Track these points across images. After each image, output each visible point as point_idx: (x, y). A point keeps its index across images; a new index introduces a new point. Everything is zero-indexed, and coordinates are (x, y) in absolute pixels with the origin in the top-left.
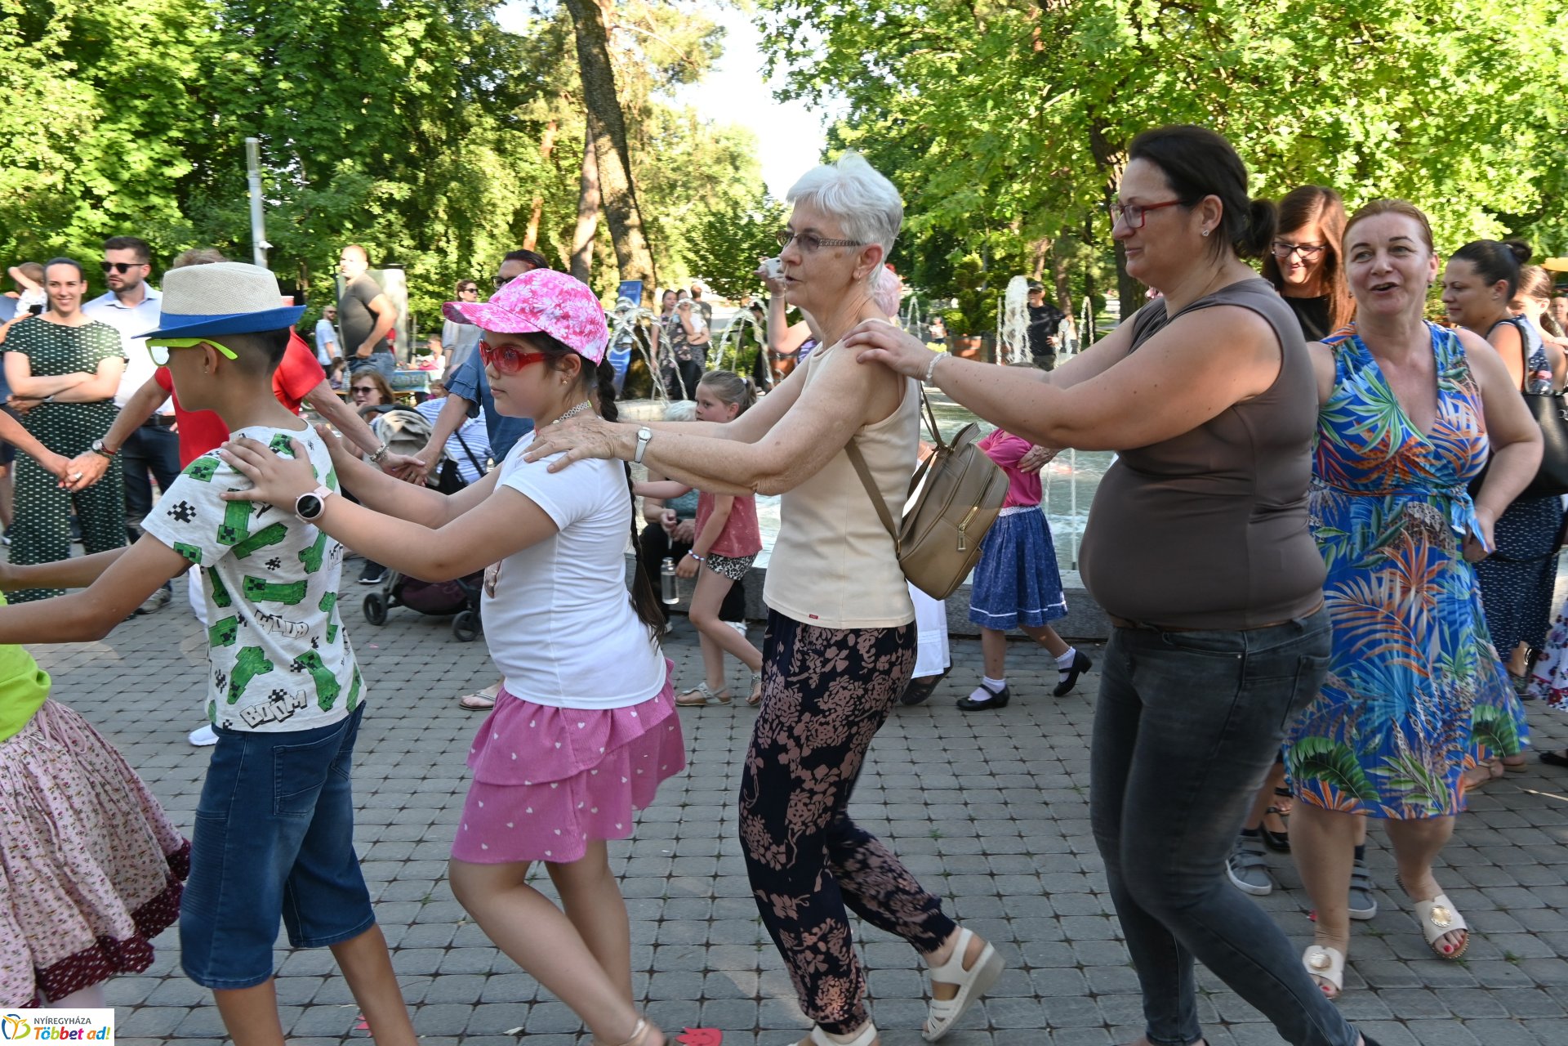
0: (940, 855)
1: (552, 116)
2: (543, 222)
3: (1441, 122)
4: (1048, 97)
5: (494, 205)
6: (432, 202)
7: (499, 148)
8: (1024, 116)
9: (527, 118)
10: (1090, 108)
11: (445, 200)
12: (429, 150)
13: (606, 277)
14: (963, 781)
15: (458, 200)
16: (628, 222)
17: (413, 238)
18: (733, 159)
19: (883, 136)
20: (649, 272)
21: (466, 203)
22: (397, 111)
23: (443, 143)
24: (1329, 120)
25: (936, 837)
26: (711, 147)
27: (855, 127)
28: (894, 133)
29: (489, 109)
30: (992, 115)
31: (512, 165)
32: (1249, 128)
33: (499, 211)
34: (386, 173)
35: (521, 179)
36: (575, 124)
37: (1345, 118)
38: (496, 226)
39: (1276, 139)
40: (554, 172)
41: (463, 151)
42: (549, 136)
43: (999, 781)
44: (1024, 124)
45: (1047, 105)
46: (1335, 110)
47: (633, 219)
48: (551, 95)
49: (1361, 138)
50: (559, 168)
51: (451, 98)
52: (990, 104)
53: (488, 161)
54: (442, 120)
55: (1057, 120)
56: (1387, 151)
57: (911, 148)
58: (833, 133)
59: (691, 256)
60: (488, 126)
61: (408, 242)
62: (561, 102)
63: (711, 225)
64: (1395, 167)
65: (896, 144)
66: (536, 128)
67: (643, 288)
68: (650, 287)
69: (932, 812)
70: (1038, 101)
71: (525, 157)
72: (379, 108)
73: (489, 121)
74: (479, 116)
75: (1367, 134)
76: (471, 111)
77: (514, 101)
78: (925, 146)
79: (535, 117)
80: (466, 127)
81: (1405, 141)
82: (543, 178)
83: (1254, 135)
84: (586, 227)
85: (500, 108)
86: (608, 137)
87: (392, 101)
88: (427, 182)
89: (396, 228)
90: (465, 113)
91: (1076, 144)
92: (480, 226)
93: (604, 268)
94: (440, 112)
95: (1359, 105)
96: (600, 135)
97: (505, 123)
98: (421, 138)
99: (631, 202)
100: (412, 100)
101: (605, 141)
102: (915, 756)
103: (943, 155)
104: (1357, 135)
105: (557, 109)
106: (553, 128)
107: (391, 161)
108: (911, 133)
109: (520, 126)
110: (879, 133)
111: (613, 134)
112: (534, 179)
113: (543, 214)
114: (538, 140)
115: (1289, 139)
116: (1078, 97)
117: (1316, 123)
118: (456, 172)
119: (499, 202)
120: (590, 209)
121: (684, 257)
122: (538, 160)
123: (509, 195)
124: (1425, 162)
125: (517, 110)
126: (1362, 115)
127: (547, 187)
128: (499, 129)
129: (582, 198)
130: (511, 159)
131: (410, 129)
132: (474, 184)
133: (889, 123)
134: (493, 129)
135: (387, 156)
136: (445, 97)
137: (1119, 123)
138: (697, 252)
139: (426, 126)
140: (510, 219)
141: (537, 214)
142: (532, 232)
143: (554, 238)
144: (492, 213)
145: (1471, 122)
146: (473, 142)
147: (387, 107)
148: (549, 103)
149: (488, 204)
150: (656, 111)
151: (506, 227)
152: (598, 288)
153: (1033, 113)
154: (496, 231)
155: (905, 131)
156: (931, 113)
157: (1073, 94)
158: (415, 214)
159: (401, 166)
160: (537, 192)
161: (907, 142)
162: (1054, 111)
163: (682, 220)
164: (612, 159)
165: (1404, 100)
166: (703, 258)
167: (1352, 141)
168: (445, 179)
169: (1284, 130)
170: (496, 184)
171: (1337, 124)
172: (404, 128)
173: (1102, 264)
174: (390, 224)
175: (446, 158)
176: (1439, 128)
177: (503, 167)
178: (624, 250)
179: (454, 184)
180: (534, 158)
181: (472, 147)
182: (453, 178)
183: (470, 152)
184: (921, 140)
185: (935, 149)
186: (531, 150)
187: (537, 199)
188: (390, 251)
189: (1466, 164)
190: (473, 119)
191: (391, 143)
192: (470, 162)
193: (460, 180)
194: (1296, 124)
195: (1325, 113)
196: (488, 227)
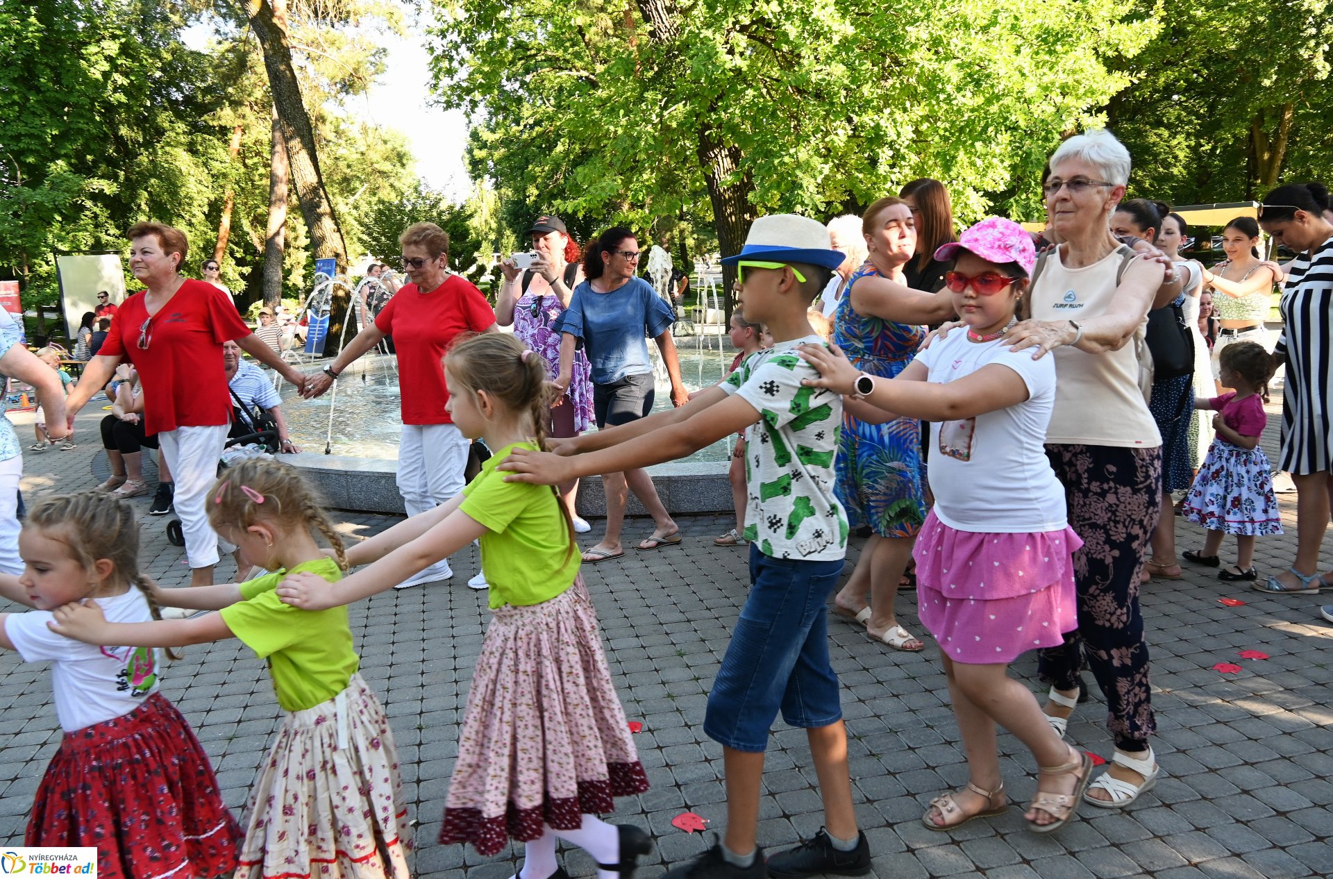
0: (688, 666)
1: (239, 122)
2: (235, 213)
3: (948, 125)
4: (665, 108)
5: (191, 198)
6: (134, 197)
7: (192, 149)
8: (648, 121)
9: (215, 123)
10: (697, 116)
11: (146, 194)
12: (127, 152)
13: (293, 257)
14: (689, 615)
15: (158, 196)
16: (321, 210)
17: (118, 227)
18: (400, 157)
19: (517, 138)
20: (341, 251)
21: (165, 197)
22: (98, 118)
23: (140, 145)
24: (872, 124)
25: (681, 655)
26: (381, 147)
27: (493, 131)
28: (525, 136)
29: (180, 116)
30: (624, 121)
31: (205, 164)
32: (817, 130)
33: (195, 203)
34: (90, 171)
35: (213, 176)
36: (260, 129)
37: (882, 123)
38: (194, 216)
39: (835, 138)
40: (243, 170)
41: (160, 152)
42: (236, 139)
43: (715, 613)
44: (649, 128)
45: (665, 113)
46: (876, 117)
47: (324, 208)
48: (236, 104)
49: (895, 138)
50: (245, 165)
51: (145, 107)
52: (622, 112)
53: (182, 160)
54: (138, 125)
55: (674, 125)
56: (908, 147)
57: (540, 147)
58: (475, 136)
59: (365, 237)
60: (179, 131)
61: (113, 231)
62: (246, 110)
63: (380, 212)
64: (913, 159)
65: (527, 144)
66: (224, 131)
67: (337, 265)
68: (343, 263)
69: (673, 638)
70: (658, 110)
71: (214, 156)
72: (82, 116)
73: (181, 127)
74: (171, 122)
75: (899, 135)
76: (163, 119)
77: (204, 109)
78: (552, 145)
79: (223, 123)
80: (160, 132)
81: (920, 139)
82: (233, 175)
83: (819, 136)
84: (278, 215)
85: (190, 116)
86: (299, 139)
87: (92, 110)
88: (127, 178)
89: (102, 219)
90: (159, 120)
91: (688, 143)
92: (179, 216)
93: (291, 250)
94: (137, 118)
95: (892, 113)
96: (291, 138)
97: (195, 128)
98: (120, 141)
99: (322, 192)
100: (110, 109)
101: (296, 143)
102: (648, 602)
103: (567, 153)
104: (892, 135)
105: (244, 117)
106: (239, 132)
107: (93, 161)
108: (540, 135)
109: (209, 130)
110: (514, 135)
111: (302, 138)
112: (225, 176)
113: (234, 205)
114: (226, 142)
115: (845, 138)
116: (688, 107)
117: (863, 127)
118: (155, 170)
119: (195, 196)
120: (281, 200)
121: (360, 239)
122: (227, 159)
123: (204, 189)
124: (937, 155)
125: (205, 117)
126: (894, 120)
127: (237, 183)
128: (190, 133)
129: (272, 191)
130: (203, 159)
131: (109, 133)
132: (171, 181)
133: (521, 128)
134: (184, 133)
135: (89, 157)
136: (141, 106)
137: (719, 127)
138: (370, 235)
139: (124, 131)
140: (206, 209)
141: (230, 205)
142: (226, 220)
143: (246, 224)
144: (189, 205)
145: (967, 126)
146: (168, 144)
147: (89, 115)
148: (235, 111)
149: (185, 197)
150: (330, 118)
151: (203, 217)
152: (287, 266)
153: (656, 120)
154: (194, 220)
155: (534, 134)
156: (571, 119)
157: (685, 105)
158: (119, 208)
159: (103, 166)
160: (229, 187)
161: (538, 142)
162: (672, 117)
163: (356, 208)
164: (303, 158)
165: (920, 110)
166: (375, 239)
167: (889, 140)
168: (144, 177)
169: (840, 131)
170: (192, 179)
171: (877, 127)
172: (105, 134)
173: (695, 236)
174: (96, 216)
175: (144, 159)
176: (946, 130)
177: (196, 165)
178: (318, 233)
179: (153, 181)
180: (224, 157)
181: (167, 149)
182: (152, 176)
183: (166, 153)
184: (548, 141)
185: (560, 148)
186: (220, 150)
187: (229, 193)
188: (98, 240)
189: (962, 156)
190: (166, 125)
191: (93, 146)
192: (167, 161)
193: (159, 177)
194: (848, 127)
195: (868, 119)
196: (187, 217)
